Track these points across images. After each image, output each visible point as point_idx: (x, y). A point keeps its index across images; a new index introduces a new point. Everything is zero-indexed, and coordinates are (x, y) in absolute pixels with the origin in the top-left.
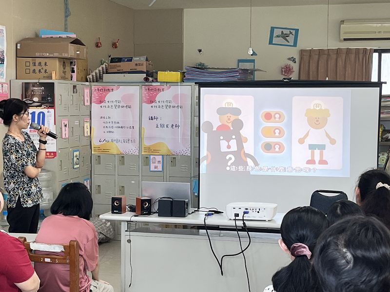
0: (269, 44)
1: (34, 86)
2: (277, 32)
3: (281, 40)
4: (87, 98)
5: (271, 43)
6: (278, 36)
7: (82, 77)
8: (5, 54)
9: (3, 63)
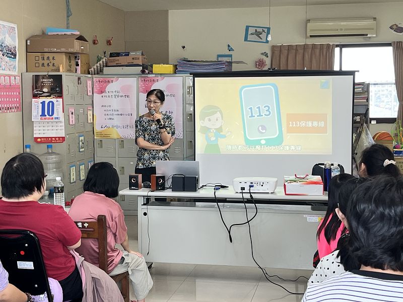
0: (245, 41)
1: (43, 78)
3: (255, 38)
4: (90, 89)
6: (252, 34)
7: (85, 70)
8: (17, 50)
9: (16, 58)
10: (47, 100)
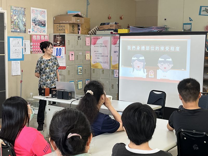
0: (199, 15)
1: (57, 37)
2: (203, 9)
3: (205, 13)
4: (88, 42)
5: (200, 14)
6: (203, 11)
7: (85, 33)
8: (46, 22)
9: (45, 26)
10: (59, 48)
